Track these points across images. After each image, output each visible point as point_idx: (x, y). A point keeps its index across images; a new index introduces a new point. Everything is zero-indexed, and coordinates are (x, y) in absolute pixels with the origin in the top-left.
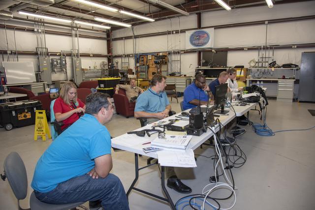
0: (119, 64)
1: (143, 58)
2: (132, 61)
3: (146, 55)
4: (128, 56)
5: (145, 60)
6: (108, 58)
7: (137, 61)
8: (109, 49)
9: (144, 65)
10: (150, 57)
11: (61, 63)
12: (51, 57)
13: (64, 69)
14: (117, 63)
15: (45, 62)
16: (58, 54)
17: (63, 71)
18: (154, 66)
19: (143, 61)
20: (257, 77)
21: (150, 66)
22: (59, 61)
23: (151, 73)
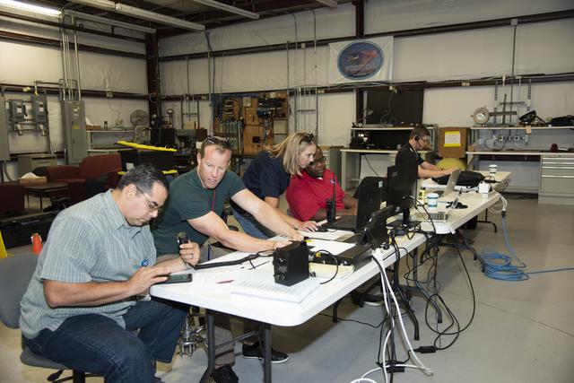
0: (177, 113)
1: (230, 103)
2: (206, 111)
3: (240, 95)
4: (198, 98)
5: (236, 108)
6: (150, 102)
7: (217, 113)
8: (153, 80)
9: (233, 120)
10: (247, 102)
11: (33, 112)
12: (9, 96)
13: (41, 126)
14: (171, 115)
16: (25, 90)
17: (40, 130)
18: (257, 122)
19: (230, 110)
20: (492, 147)
21: (248, 122)
22: (28, 107)
23: (251, 140)
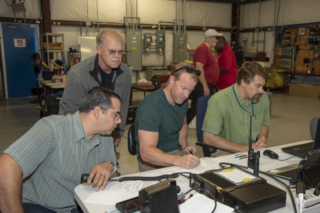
0: (250, 41)
1: (289, 33)
2: (270, 38)
3: (297, 27)
4: (265, 29)
5: (293, 36)
6: (232, 34)
7: (278, 40)
8: (235, 18)
9: (290, 45)
10: (302, 32)
11: (157, 41)
12: (144, 31)
13: (160, 50)
14: (245, 42)
15: (134, 38)
16: (153, 27)
17: (160, 52)
18: (308, 47)
19: (289, 38)
21: (301, 47)
22: (154, 38)
23: (302, 60)
